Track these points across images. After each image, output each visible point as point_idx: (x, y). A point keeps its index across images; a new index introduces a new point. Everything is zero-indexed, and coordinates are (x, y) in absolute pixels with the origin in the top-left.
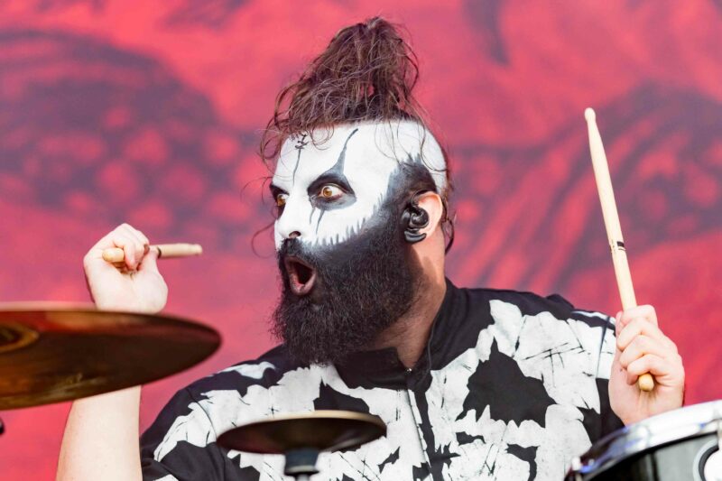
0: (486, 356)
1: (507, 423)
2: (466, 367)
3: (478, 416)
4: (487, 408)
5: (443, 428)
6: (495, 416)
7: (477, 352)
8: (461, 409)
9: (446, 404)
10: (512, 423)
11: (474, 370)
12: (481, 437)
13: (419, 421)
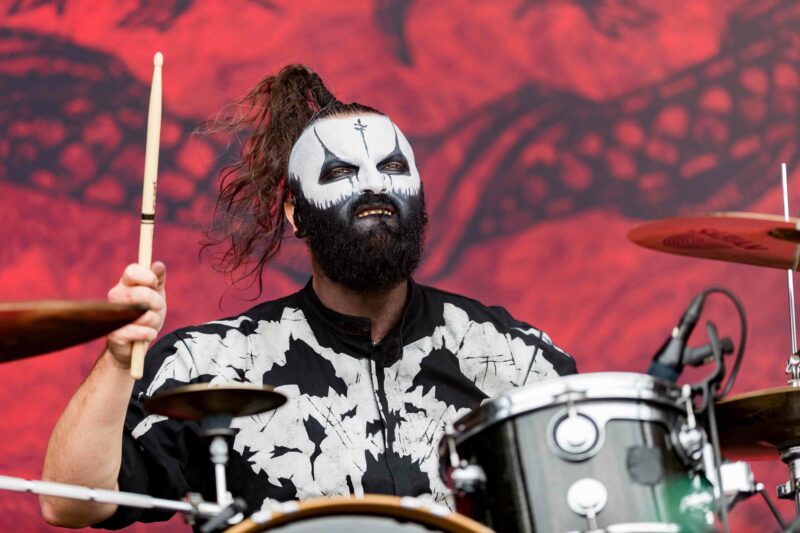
0: (439, 346)
1: (448, 406)
2: (421, 350)
3: (425, 393)
4: (434, 389)
5: (394, 396)
6: (439, 397)
7: (433, 341)
8: (411, 384)
9: (399, 378)
10: (452, 407)
11: (427, 354)
12: (424, 411)
13: (376, 387)
